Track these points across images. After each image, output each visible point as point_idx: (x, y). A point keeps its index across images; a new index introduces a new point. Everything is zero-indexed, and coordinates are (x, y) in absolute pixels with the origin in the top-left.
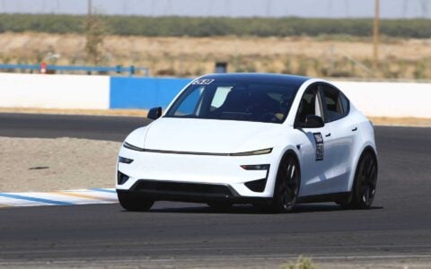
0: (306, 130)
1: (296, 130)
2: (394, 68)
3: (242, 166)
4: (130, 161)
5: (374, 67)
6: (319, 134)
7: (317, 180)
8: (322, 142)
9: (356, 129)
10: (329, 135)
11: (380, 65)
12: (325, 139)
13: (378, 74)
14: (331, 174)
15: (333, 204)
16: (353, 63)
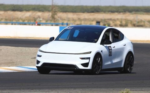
0: (105, 45)
1: (101, 45)
3: (80, 58)
4: (40, 56)
6: (110, 46)
7: (109, 63)
8: (111, 50)
9: (125, 45)
10: (114, 47)
12: (112, 48)
14: (115, 61)
15: (117, 71)
16: (144, 22)
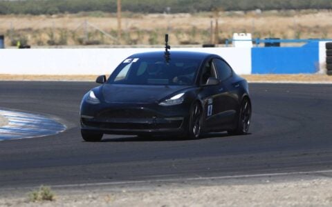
2: (134, 37)
5: (119, 36)
11: (123, 35)
13: (122, 42)
16: (102, 34)
